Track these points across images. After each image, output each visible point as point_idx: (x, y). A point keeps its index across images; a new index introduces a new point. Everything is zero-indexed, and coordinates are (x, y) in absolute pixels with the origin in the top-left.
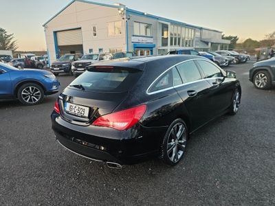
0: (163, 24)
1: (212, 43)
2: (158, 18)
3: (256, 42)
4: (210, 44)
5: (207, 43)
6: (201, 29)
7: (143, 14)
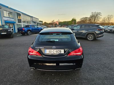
0: (17, 13)
1: (37, 23)
2: (15, 10)
3: (47, 23)
4: (36, 23)
5: (35, 23)
6: (32, 17)
7: (8, 7)
